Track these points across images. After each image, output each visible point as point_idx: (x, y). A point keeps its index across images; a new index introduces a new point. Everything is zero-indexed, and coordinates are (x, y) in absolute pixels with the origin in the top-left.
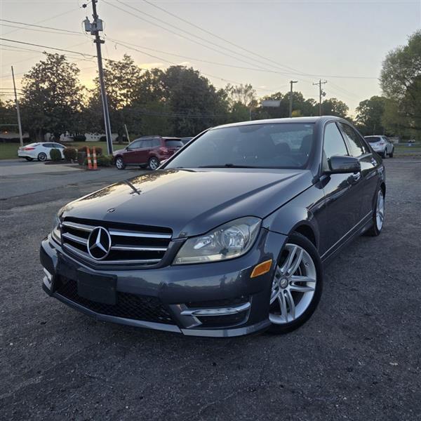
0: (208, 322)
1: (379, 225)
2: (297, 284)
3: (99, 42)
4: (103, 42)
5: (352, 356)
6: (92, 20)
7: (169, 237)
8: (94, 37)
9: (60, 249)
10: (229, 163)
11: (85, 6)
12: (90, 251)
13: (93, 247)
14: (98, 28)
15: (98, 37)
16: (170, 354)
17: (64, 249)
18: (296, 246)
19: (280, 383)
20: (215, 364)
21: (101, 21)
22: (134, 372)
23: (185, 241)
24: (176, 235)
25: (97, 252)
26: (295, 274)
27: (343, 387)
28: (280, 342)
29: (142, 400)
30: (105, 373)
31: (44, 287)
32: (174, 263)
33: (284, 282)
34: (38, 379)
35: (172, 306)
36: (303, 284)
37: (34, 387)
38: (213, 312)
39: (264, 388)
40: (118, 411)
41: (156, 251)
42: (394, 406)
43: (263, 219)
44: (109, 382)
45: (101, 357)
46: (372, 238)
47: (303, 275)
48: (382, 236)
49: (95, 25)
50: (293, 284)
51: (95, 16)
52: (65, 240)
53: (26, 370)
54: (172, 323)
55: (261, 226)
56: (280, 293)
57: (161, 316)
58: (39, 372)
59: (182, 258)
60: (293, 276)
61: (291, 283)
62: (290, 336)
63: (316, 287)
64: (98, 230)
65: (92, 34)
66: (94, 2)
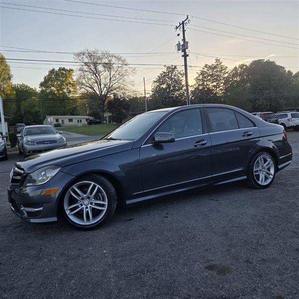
2: (97, 204)
3: (185, 56)
4: (188, 55)
6: (182, 43)
11: (178, 35)
14: (185, 47)
15: (185, 53)
21: (187, 42)
23: (26, 175)
43: (63, 167)
49: (183, 45)
50: (93, 204)
51: (184, 39)
55: (60, 171)
61: (91, 203)
65: (182, 52)
66: (184, 31)
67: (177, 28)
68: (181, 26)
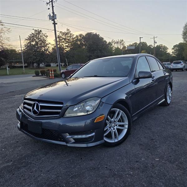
0: (77, 141)
1: (169, 101)
2: (120, 126)
3: (55, 24)
4: (57, 24)
5: (140, 156)
6: (52, 15)
7: (62, 106)
8: (53, 22)
9: (22, 111)
10: (96, 75)
11: (49, 9)
12: (33, 112)
13: (33, 110)
14: (54, 18)
15: (54, 22)
16: (64, 154)
17: (24, 111)
18: (118, 110)
19: (106, 166)
20: (81, 159)
21: (56, 15)
22: (48, 161)
23: (68, 108)
24: (65, 105)
25: (35, 112)
26: (118, 121)
27: (132, 169)
28: (111, 150)
29: (49, 172)
30: (37, 162)
31: (18, 127)
32: (64, 117)
33: (113, 125)
34: (10, 164)
35: (62, 134)
36: (123, 126)
37: (8, 166)
38: (80, 137)
39: (99, 168)
40: (38, 176)
41: (58, 112)
42: (152, 177)
43: (102, 98)
44: (37, 165)
45: (37, 155)
46: (165, 107)
47: (122, 122)
48: (170, 106)
49: (53, 16)
50: (118, 126)
51: (53, 13)
52: (24, 108)
53: (7, 160)
54: (63, 141)
55: (101, 101)
56: (112, 129)
57: (60, 138)
58: (11, 161)
59: (67, 114)
60: (117, 122)
61: (116, 125)
62: (116, 148)
63: (128, 127)
64: (35, 103)
65: (52, 21)
66: (53, 7)
67: (47, 4)
68: (51, 3)
